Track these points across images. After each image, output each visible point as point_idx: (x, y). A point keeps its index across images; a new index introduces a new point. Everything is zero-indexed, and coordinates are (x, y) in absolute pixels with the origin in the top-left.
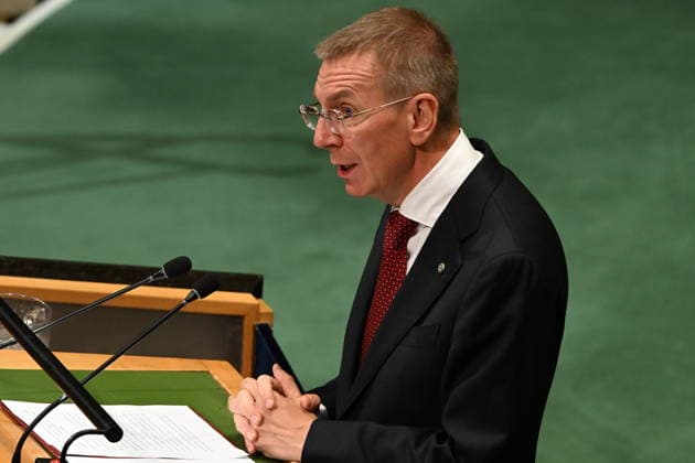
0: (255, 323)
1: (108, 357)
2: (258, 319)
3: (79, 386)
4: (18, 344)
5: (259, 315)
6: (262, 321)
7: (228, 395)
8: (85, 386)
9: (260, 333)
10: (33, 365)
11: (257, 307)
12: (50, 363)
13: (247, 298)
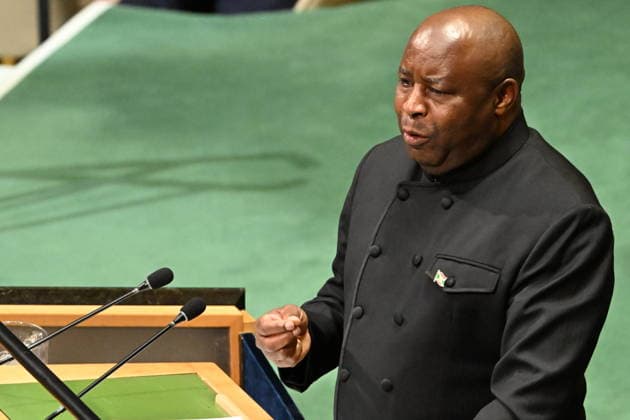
0: (241, 333)
1: (111, 366)
2: (242, 330)
3: (76, 399)
4: (15, 361)
5: (243, 325)
6: (247, 331)
7: (215, 394)
8: (82, 399)
9: (245, 342)
10: (30, 379)
11: (241, 318)
12: (45, 376)
13: (231, 310)
